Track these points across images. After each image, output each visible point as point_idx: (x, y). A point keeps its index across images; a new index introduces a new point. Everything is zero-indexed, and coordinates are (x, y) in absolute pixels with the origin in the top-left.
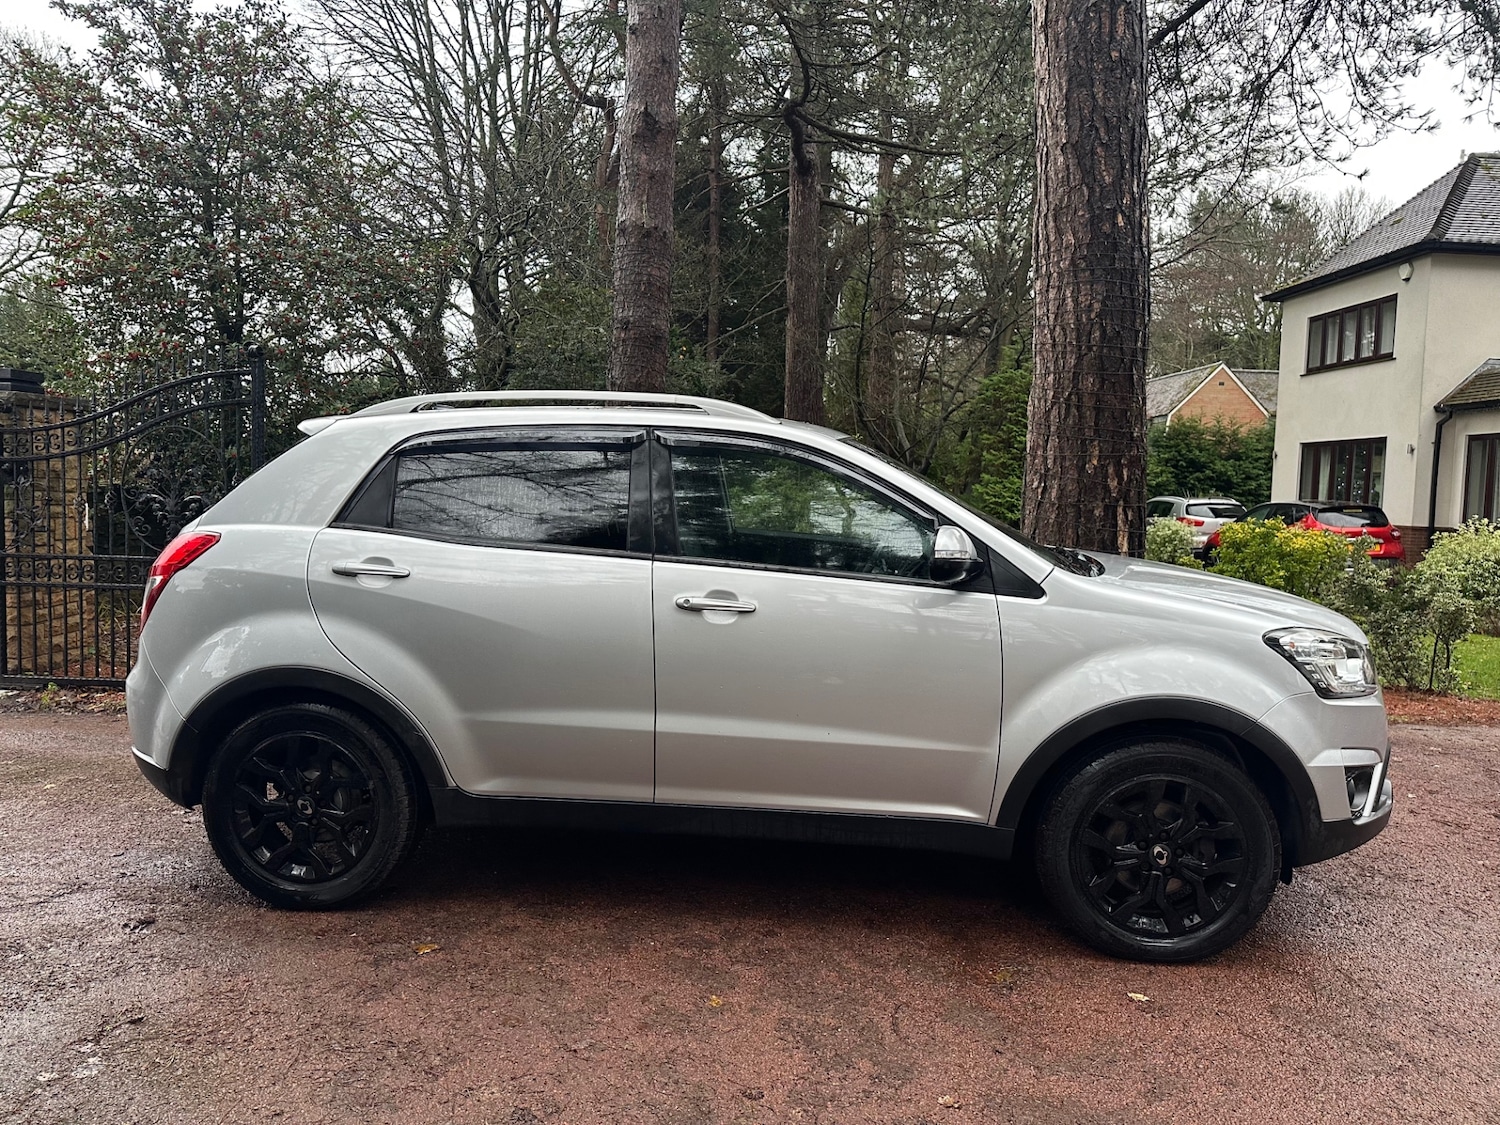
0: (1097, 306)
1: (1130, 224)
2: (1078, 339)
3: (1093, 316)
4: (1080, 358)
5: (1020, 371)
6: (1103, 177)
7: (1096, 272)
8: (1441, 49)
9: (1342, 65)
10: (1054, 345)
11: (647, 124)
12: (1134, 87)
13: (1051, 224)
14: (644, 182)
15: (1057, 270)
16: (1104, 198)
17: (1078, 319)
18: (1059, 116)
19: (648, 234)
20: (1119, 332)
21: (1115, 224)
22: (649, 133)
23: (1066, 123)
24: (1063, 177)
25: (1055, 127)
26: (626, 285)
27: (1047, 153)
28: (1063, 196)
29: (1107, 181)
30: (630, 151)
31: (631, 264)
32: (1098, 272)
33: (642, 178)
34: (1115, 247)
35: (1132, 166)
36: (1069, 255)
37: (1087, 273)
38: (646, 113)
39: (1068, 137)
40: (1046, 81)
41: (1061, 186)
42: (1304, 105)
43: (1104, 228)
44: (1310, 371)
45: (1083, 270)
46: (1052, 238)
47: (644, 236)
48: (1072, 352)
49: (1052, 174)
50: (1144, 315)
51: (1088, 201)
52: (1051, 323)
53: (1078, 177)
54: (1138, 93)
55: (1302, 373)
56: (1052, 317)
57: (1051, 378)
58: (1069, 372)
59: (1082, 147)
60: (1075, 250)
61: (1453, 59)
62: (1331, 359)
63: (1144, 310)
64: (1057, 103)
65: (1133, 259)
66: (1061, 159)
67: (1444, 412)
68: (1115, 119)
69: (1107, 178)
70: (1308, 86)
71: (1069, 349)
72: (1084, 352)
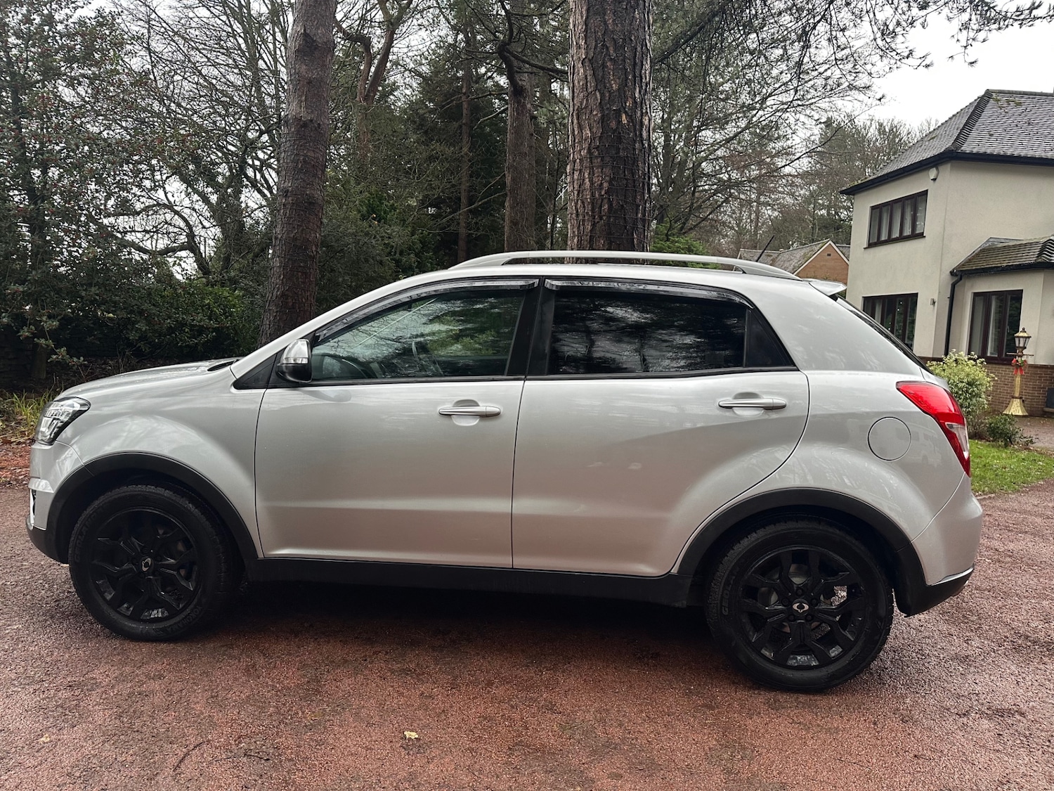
0: (606, 185)
1: (633, 122)
2: (593, 210)
3: (603, 193)
4: (594, 225)
5: (668, 243)
6: (611, 85)
7: (605, 158)
8: (942, 8)
9: (866, 18)
10: (577, 215)
11: (306, 42)
12: (638, 16)
13: (575, 121)
14: (303, 86)
15: (579, 157)
16: (611, 101)
17: (593, 195)
18: (581, 37)
19: (305, 125)
20: (622, 206)
21: (619, 122)
22: (308, 49)
23: (585, 43)
24: (583, 84)
25: (579, 47)
26: (287, 163)
27: (573, 67)
28: (583, 100)
29: (614, 88)
30: (293, 63)
31: (291, 147)
32: (607, 159)
33: (302, 83)
34: (619, 139)
35: (634, 77)
36: (587, 145)
37: (599, 160)
38: (305, 35)
39: (587, 54)
40: (573, 10)
41: (582, 92)
42: (839, 47)
43: (611, 124)
44: (871, 245)
45: (596, 157)
46: (576, 133)
47: (302, 127)
48: (588, 220)
49: (576, 82)
50: (643, 193)
51: (600, 103)
52: (575, 198)
53: (593, 84)
54: (640, 21)
55: (865, 246)
56: (576, 193)
57: (576, 240)
58: (587, 235)
59: (596, 61)
60: (591, 141)
61: (951, 15)
62: (884, 237)
63: (644, 189)
64: (580, 27)
65: (634, 149)
66: (582, 71)
67: (957, 275)
68: (621, 40)
69: (614, 85)
70: (841, 32)
71: (586, 218)
72: (596, 221)
